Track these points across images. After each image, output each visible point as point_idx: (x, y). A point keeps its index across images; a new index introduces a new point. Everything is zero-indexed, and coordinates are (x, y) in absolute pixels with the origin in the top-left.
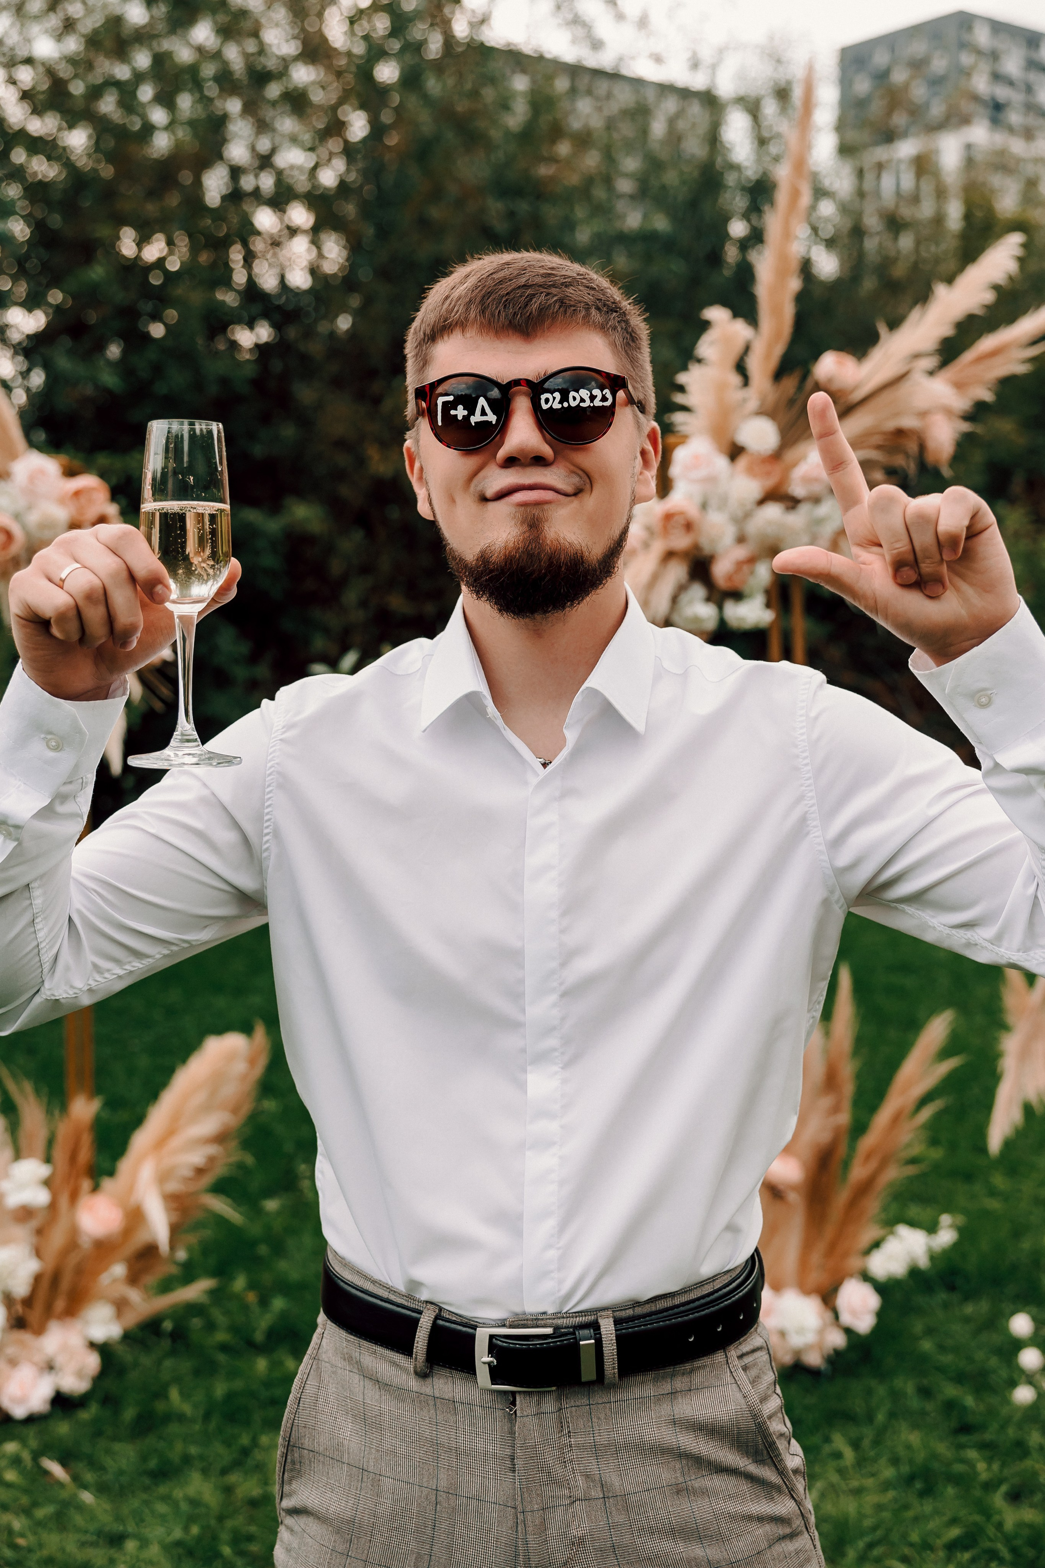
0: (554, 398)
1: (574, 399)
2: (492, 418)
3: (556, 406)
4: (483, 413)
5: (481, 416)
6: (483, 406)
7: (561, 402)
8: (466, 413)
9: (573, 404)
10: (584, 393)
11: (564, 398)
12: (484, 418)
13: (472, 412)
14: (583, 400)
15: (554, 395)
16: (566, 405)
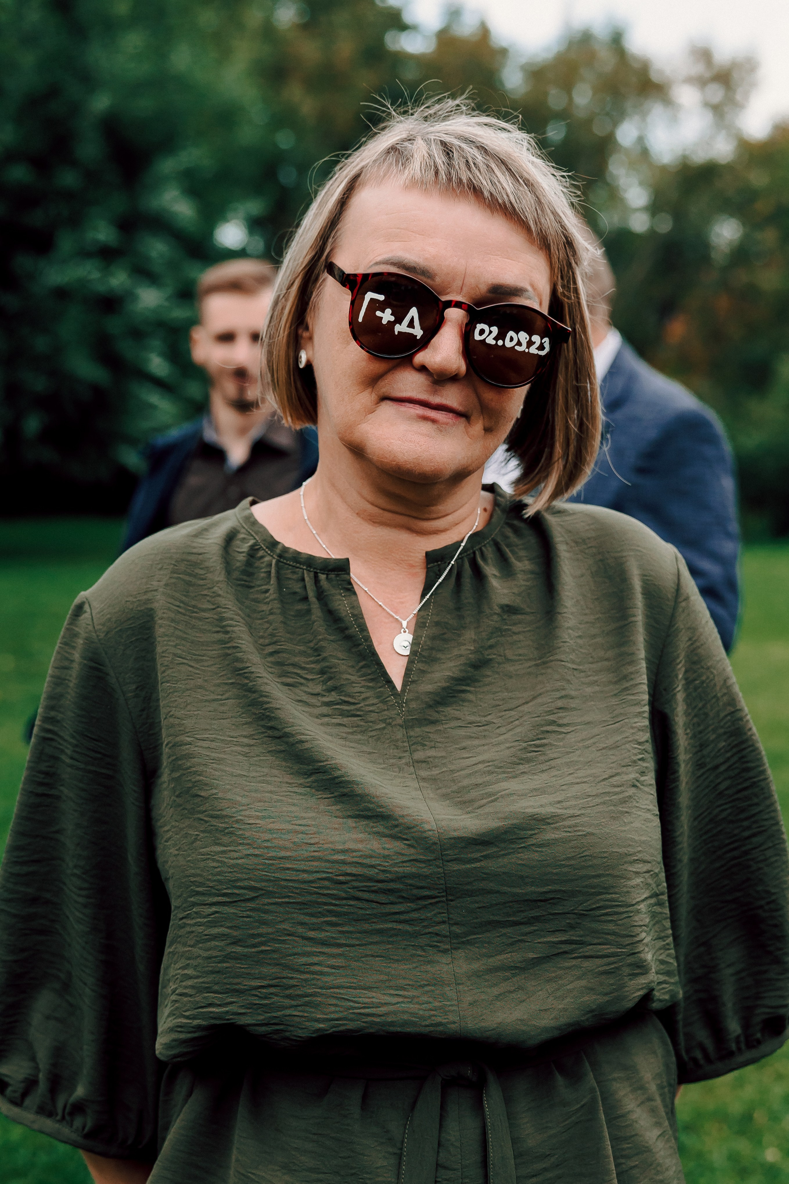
0: (491, 332)
1: (512, 339)
2: (418, 332)
3: (490, 341)
4: (411, 325)
5: (408, 327)
6: (413, 317)
7: (496, 339)
8: (392, 319)
9: (508, 344)
10: (523, 336)
11: (501, 336)
12: (410, 330)
13: (399, 320)
14: (519, 343)
15: (492, 329)
16: (500, 343)
